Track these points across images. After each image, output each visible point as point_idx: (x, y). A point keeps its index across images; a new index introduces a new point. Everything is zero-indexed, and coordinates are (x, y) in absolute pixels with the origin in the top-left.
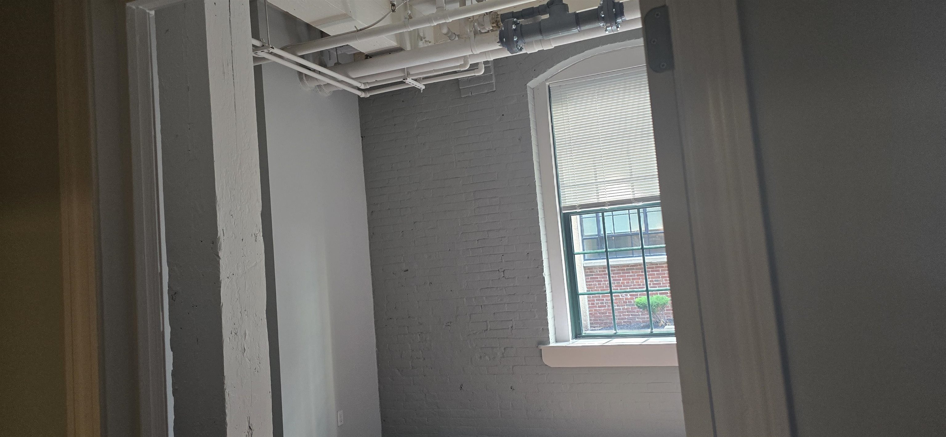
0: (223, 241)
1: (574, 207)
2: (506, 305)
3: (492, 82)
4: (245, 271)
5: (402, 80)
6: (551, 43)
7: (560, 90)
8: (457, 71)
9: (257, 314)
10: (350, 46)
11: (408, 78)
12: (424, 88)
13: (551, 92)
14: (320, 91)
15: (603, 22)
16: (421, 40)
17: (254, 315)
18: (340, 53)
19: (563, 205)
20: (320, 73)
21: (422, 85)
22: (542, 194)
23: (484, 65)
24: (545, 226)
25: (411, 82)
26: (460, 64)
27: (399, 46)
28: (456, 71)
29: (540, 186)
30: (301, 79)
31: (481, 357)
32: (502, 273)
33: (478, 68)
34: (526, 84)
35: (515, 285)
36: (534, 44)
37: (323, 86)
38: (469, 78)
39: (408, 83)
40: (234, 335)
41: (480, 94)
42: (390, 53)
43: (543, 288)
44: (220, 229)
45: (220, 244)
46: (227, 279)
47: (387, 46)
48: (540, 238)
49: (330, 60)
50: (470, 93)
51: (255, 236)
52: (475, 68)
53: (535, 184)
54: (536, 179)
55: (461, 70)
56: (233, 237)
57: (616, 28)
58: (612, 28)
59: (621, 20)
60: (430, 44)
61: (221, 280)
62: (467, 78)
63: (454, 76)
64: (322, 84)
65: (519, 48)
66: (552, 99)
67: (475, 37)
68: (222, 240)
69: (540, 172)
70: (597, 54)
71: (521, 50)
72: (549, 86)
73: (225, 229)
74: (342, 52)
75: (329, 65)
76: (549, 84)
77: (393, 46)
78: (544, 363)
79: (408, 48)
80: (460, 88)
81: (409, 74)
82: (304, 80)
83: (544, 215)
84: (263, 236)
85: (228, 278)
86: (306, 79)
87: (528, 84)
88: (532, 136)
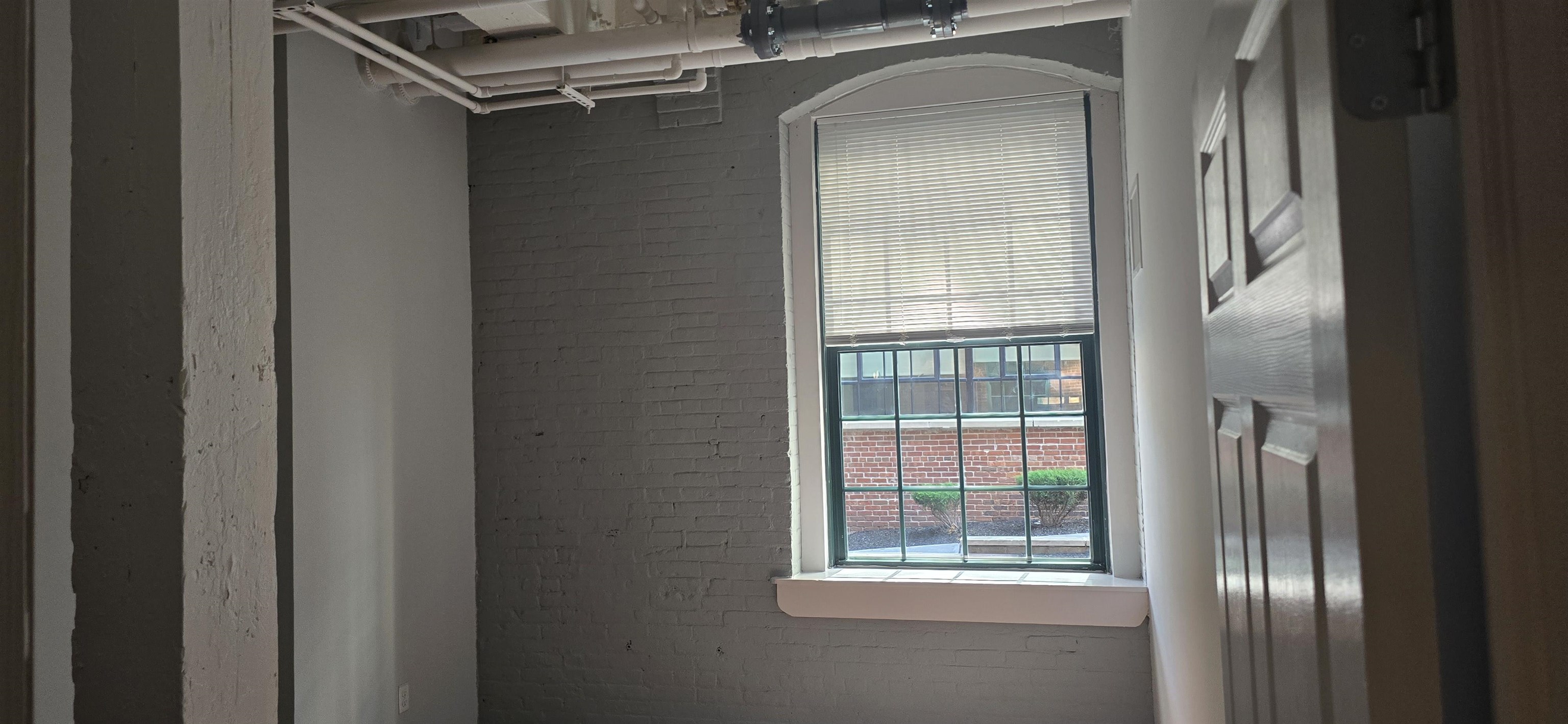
0: (194, 378)
1: (846, 339)
2: (719, 505)
3: (717, 106)
4: (235, 439)
5: (554, 88)
6: (832, 46)
7: (836, 131)
8: (655, 82)
9: (256, 522)
10: (460, 15)
11: (566, 85)
12: (594, 106)
13: (819, 135)
14: (397, 95)
15: (928, 17)
16: (594, 19)
17: (251, 526)
18: (438, 27)
19: (827, 333)
20: (398, 60)
21: (590, 100)
22: (794, 312)
23: (707, 74)
24: (796, 368)
25: (570, 93)
26: (665, 69)
27: (553, 25)
28: (652, 81)
29: (791, 298)
30: (362, 70)
31: (667, 594)
32: (716, 446)
33: (695, 80)
34: (778, 116)
35: (738, 470)
36: (801, 45)
37: (402, 86)
38: (676, 95)
39: (566, 94)
40: (208, 565)
41: (693, 126)
42: (535, 37)
43: (786, 478)
44: (187, 354)
45: (186, 385)
46: (199, 454)
47: (532, 23)
48: (787, 389)
49: (417, 38)
50: (677, 122)
51: (260, 370)
52: (691, 78)
53: (784, 294)
54: (785, 285)
55: (666, 80)
56: (215, 371)
57: (951, 29)
58: (944, 29)
59: (959, 17)
60: (608, 28)
61: (185, 457)
62: (672, 95)
63: (650, 90)
64: (402, 82)
65: (775, 50)
66: (820, 146)
67: (696, 23)
68: (191, 377)
69: (792, 274)
70: (904, 73)
71: (778, 53)
72: (816, 123)
73: (197, 353)
74: (442, 27)
75: (415, 50)
76: (816, 119)
77: (543, 24)
78: (779, 609)
79: (570, 30)
80: (658, 112)
81: (569, 78)
82: (368, 72)
83: (795, 350)
84: (275, 370)
85: (200, 452)
86: (370, 69)
87: (780, 117)
88: (783, 210)
